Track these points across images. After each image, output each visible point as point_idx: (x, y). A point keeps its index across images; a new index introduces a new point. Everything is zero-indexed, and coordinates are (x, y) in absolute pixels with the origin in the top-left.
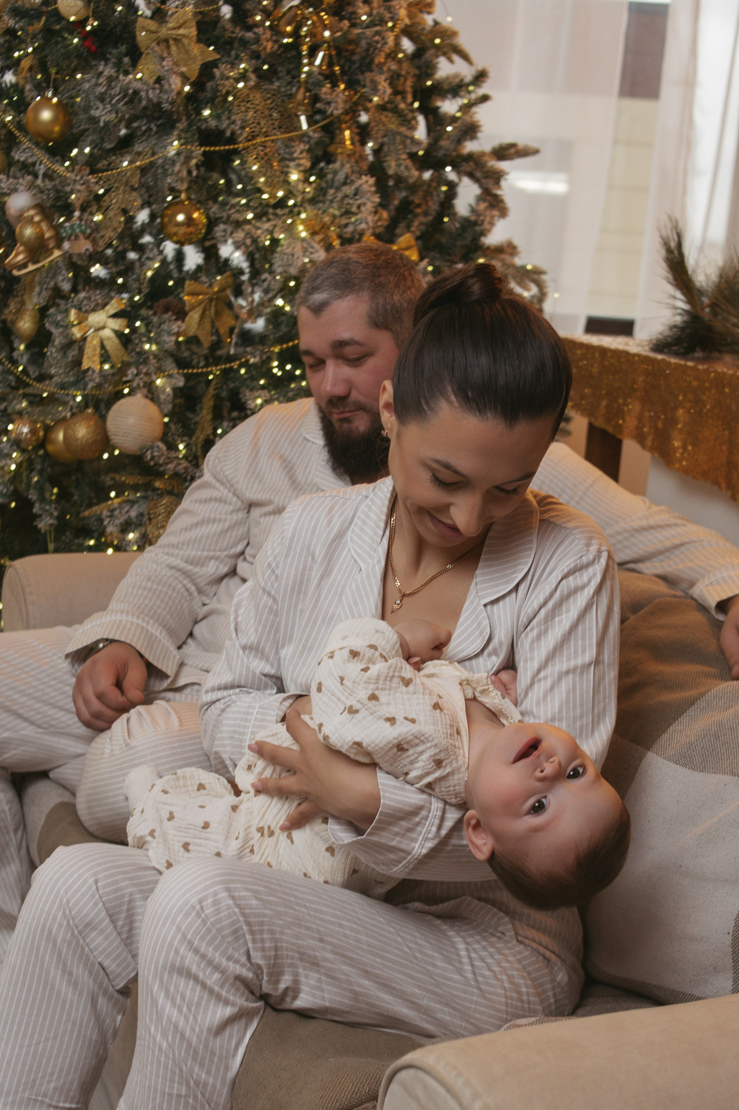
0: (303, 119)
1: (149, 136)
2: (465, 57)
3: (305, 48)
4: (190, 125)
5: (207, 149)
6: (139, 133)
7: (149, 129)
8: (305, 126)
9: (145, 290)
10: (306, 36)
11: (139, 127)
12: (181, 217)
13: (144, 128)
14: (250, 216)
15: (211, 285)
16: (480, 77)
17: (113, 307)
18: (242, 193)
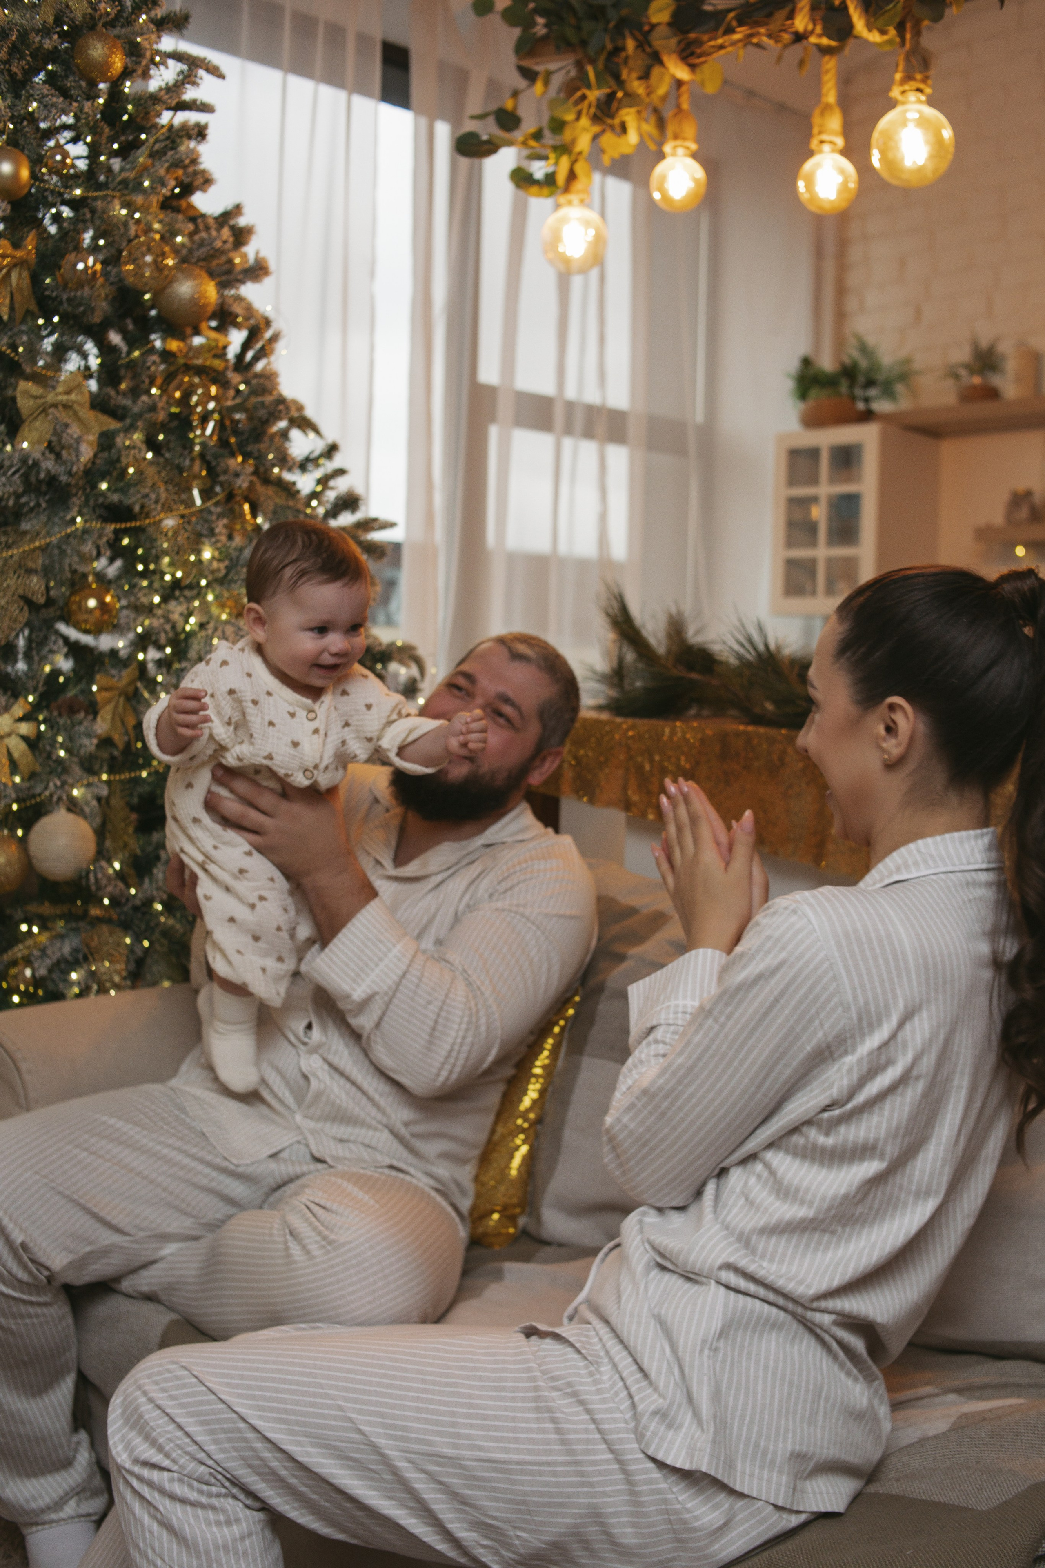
0: (196, 493)
1: (38, 514)
2: (317, 431)
3: (196, 417)
4: (87, 502)
5: (118, 526)
6: (26, 509)
7: (38, 505)
8: (198, 502)
9: (41, 689)
10: (197, 405)
11: (27, 503)
12: (92, 603)
13: (32, 504)
14: (157, 599)
15: (120, 678)
16: (331, 450)
17: (19, 710)
18: (144, 575)
